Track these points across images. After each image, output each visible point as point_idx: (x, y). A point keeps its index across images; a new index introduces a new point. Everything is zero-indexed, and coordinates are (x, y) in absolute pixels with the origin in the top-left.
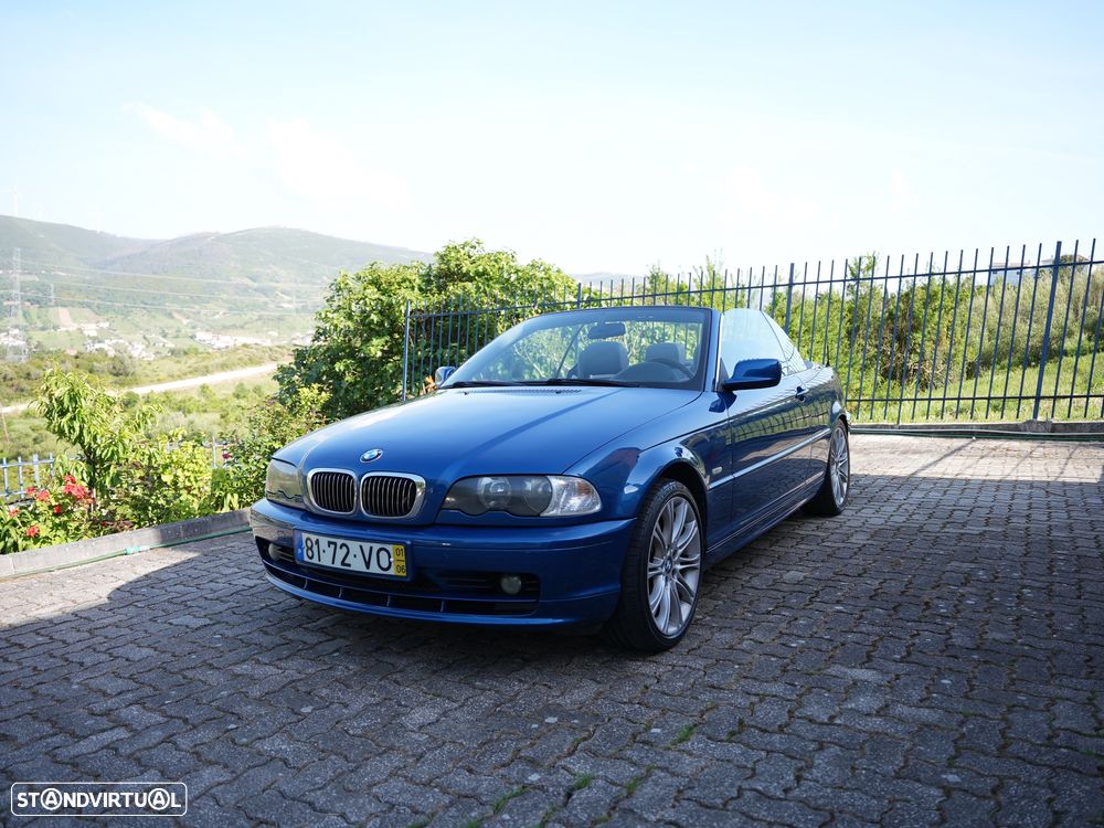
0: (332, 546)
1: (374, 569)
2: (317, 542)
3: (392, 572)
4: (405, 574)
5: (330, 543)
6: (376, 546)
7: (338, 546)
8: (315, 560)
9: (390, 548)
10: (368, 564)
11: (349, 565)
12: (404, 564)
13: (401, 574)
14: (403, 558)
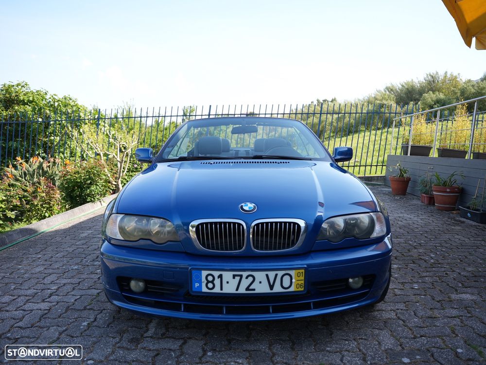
0: (238, 278)
1: (277, 289)
2: (220, 276)
3: (292, 289)
4: (303, 289)
5: (234, 276)
6: (280, 273)
7: (244, 277)
8: (217, 290)
9: (293, 273)
10: (272, 287)
11: (254, 290)
12: (303, 282)
13: (300, 289)
14: (303, 278)
